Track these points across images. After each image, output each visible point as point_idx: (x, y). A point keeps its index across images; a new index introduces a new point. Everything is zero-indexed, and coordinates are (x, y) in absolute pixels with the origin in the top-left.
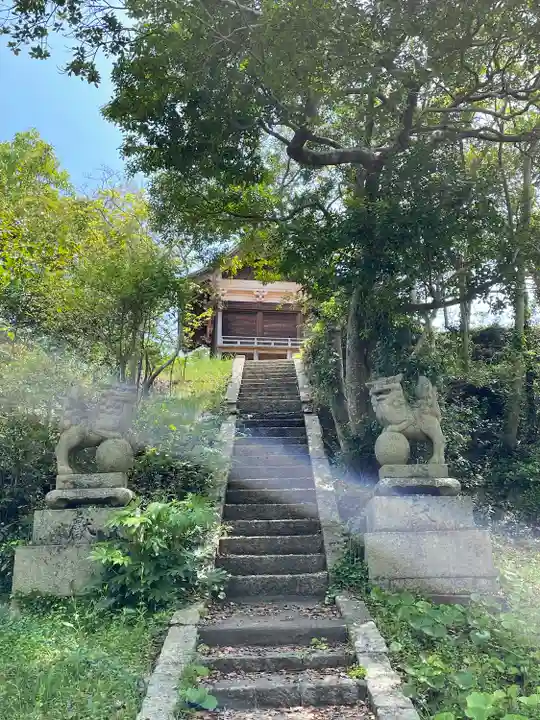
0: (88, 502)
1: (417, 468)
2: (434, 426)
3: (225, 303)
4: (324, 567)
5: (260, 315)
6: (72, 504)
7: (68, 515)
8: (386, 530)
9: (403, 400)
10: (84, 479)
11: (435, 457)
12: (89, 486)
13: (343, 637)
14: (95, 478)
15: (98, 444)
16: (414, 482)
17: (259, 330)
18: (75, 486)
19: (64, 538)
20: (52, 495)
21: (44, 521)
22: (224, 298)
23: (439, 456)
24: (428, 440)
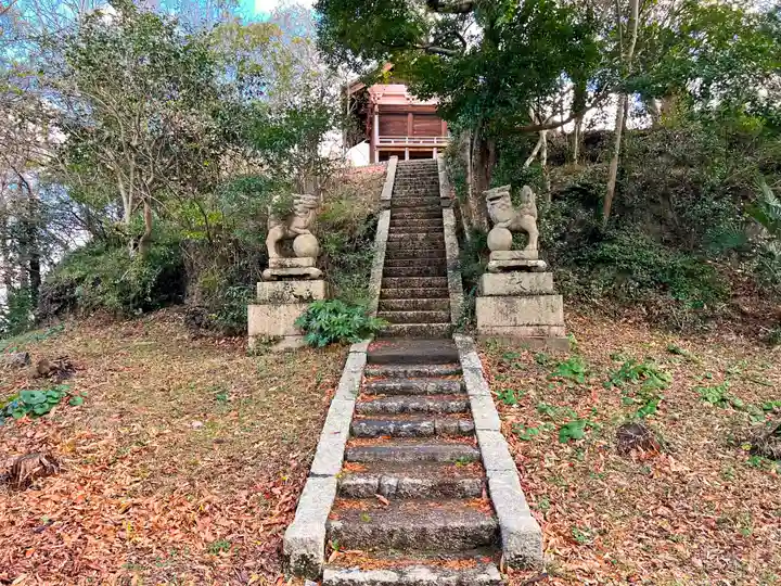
0: (291, 277)
1: (516, 253)
2: (530, 223)
3: (381, 106)
4: (449, 320)
5: (410, 116)
6: (280, 278)
7: (280, 285)
8: (491, 295)
9: (510, 204)
10: (288, 262)
11: (530, 246)
12: (291, 267)
13: (455, 360)
14: (295, 261)
15: (294, 238)
16: (513, 263)
17: (409, 130)
18: (282, 266)
19: (277, 300)
20: (267, 273)
21: (265, 289)
22: (379, 102)
23: (533, 245)
24: (526, 233)
